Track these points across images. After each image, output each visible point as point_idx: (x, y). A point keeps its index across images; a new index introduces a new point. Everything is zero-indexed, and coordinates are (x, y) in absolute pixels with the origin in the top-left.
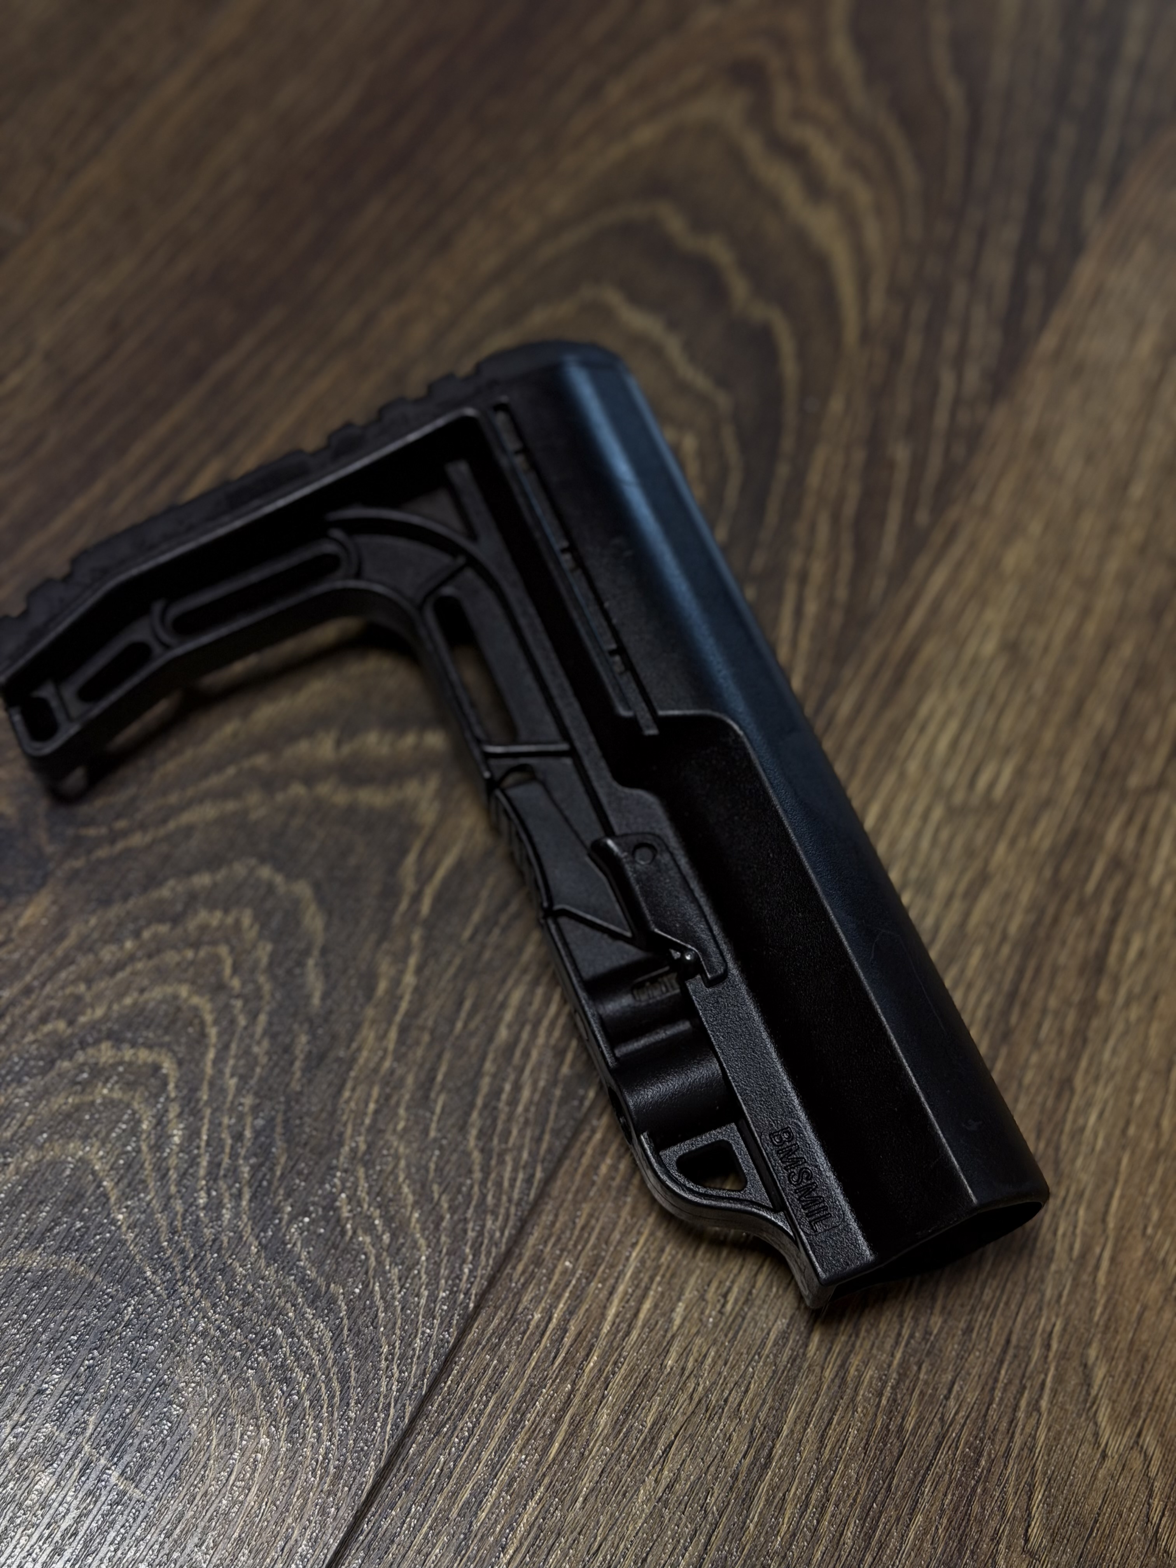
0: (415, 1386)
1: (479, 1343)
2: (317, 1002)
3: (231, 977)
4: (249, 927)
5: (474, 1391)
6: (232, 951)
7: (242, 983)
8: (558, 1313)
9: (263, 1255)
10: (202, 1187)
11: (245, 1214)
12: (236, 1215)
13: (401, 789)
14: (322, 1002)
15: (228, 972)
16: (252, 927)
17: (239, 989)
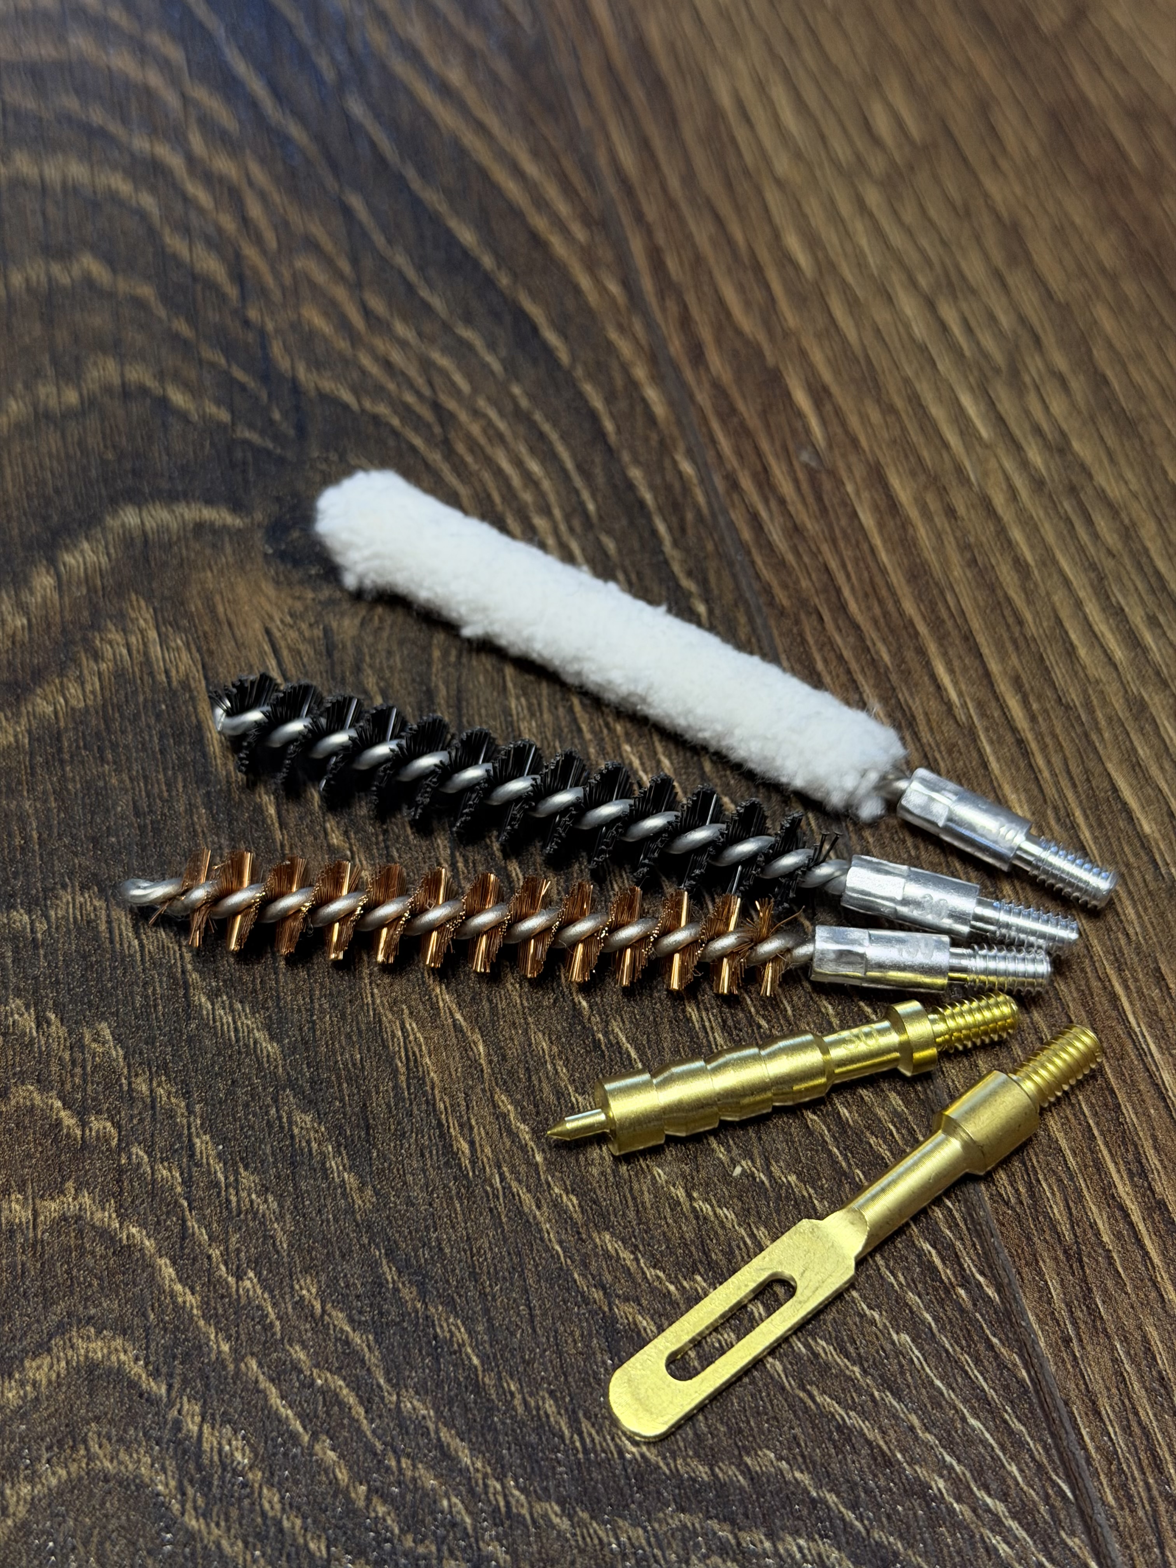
0: (1047, 1498)
1: (1067, 1341)
2: (271, 1048)
3: (84, 1124)
4: (39, 1026)
5: (1140, 1423)
6: (43, 1084)
7: (111, 1118)
8: (1124, 1190)
9: (585, 1516)
10: (368, 1499)
11: (485, 1476)
12: (471, 1491)
13: (97, 656)
14: (280, 1042)
15: (68, 1120)
16: (41, 1021)
17: (114, 1132)
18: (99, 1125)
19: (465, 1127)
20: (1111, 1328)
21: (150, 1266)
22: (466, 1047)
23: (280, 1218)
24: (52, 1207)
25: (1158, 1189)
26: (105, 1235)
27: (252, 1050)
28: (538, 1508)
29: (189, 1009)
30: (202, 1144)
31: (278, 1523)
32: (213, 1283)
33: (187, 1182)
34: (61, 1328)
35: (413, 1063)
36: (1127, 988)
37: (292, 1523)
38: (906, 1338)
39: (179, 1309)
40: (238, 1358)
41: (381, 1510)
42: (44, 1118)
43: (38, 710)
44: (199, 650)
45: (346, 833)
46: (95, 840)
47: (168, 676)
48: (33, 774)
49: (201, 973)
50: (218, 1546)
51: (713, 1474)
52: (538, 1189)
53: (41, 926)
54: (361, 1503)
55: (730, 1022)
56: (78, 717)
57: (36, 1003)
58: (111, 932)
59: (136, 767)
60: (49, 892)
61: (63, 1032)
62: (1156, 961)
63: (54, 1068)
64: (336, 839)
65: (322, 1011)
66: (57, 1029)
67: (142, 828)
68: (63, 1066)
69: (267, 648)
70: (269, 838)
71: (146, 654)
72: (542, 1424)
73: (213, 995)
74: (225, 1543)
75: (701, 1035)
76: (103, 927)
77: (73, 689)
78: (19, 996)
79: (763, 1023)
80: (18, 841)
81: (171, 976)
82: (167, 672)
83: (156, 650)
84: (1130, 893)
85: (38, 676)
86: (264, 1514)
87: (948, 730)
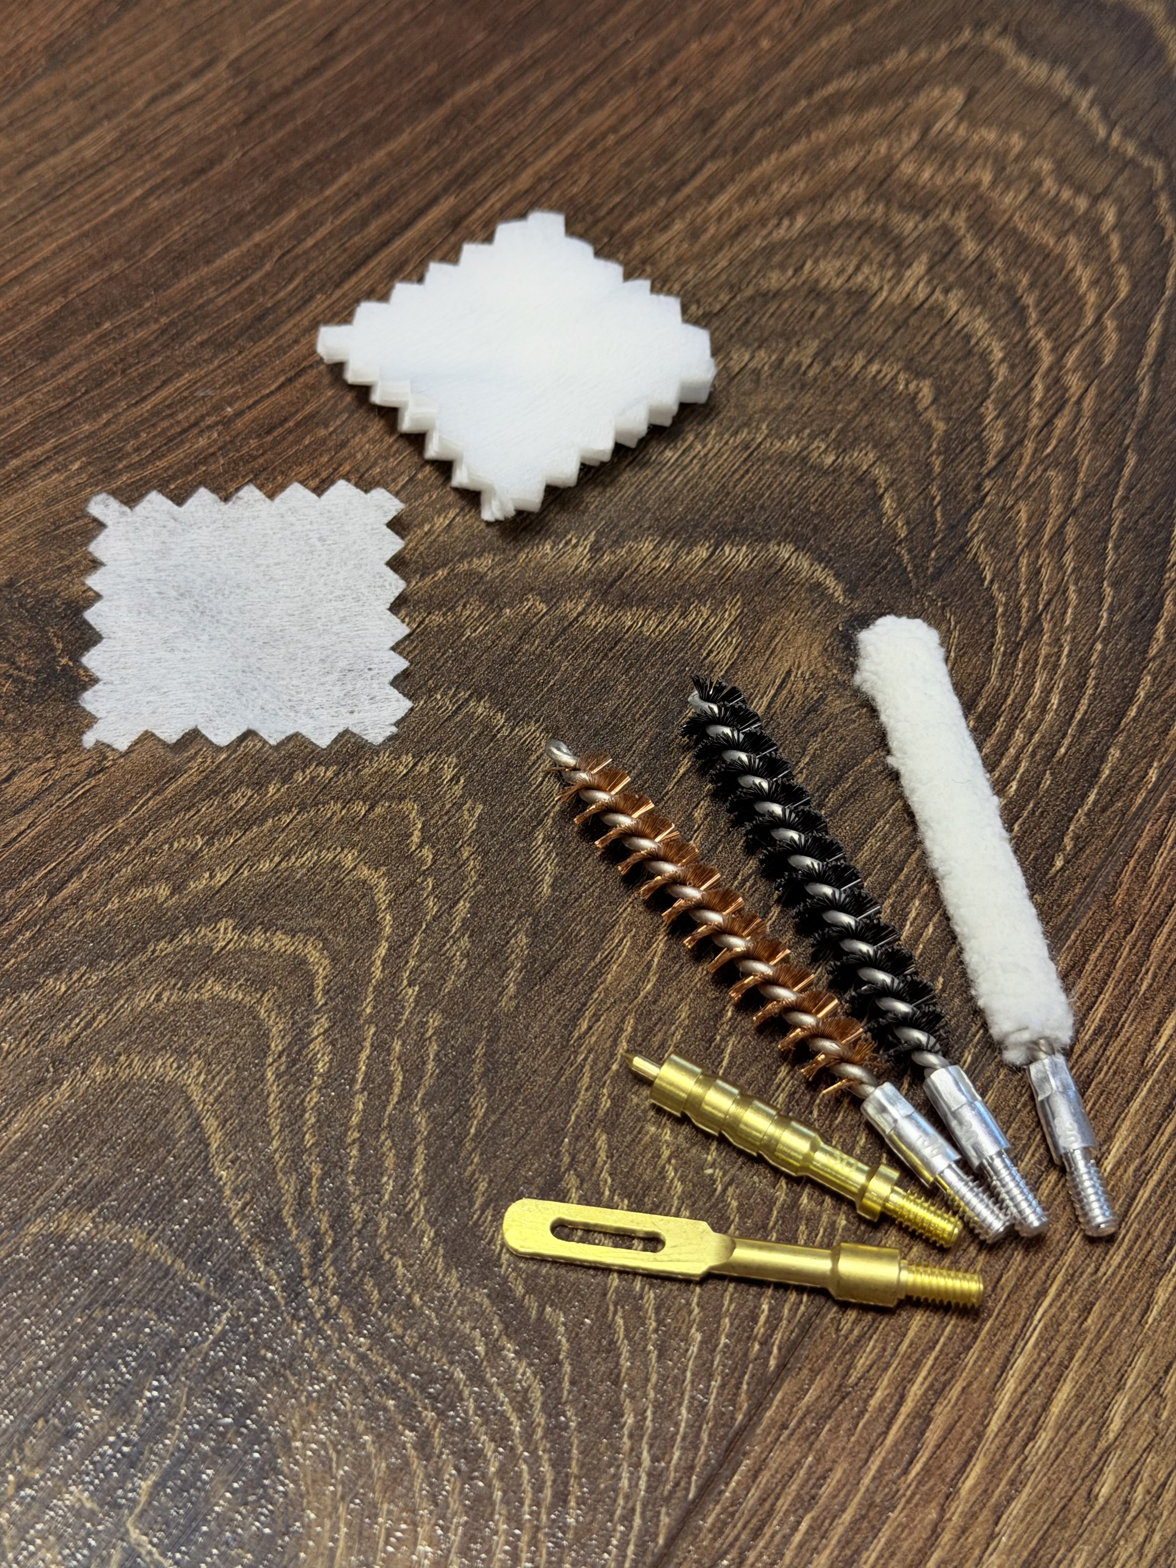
0: (677, 1484)
1: (784, 1426)
2: (546, 890)
3: (420, 846)
4: (451, 780)
5: (773, 1505)
6: (423, 811)
7: (435, 855)
8: (916, 1390)
9: (441, 1251)
10: (354, 1142)
11: (417, 1186)
12: (404, 1186)
13: (684, 615)
14: (554, 890)
15: (416, 838)
16: (455, 779)
17: (429, 863)
18: (427, 853)
19: (596, 1017)
20: (817, 1445)
21: (377, 940)
22: (643, 978)
23: (459, 975)
24: (365, 872)
25: (938, 1409)
26: (374, 909)
27: (536, 883)
28: (424, 1225)
29: (529, 836)
30: (463, 907)
31: (304, 1111)
32: (395, 976)
33: (435, 918)
34: (309, 931)
35: (607, 961)
36: (1058, 1295)
37: (310, 1118)
38: (699, 1336)
39: (368, 973)
40: (369, 1021)
41: (354, 1152)
42: (407, 827)
43: (624, 619)
44: (741, 653)
45: (707, 815)
46: (577, 710)
47: (708, 655)
48: (584, 651)
49: (554, 822)
50: (268, 1095)
51: (524, 1296)
52: (597, 1081)
53: (505, 732)
54: (349, 1141)
55: (797, 1096)
56: (639, 639)
57: (462, 768)
58: (534, 763)
59: (639, 689)
60: (528, 717)
61: (459, 793)
62: (1097, 1299)
63: (436, 807)
64: (698, 814)
65: (592, 895)
66: (457, 789)
67: (607, 724)
68: (441, 810)
69: (778, 682)
70: (663, 784)
71: (711, 633)
72: (470, 1188)
73: (547, 839)
74: (272, 1096)
75: (774, 1087)
76: (533, 758)
77: (652, 623)
78: (458, 757)
79: (815, 1113)
80: (540, 679)
81: (539, 811)
82: (711, 651)
83: (718, 635)
84: (1130, 1249)
85: (643, 601)
86: (303, 1101)
87: (1131, 1061)
